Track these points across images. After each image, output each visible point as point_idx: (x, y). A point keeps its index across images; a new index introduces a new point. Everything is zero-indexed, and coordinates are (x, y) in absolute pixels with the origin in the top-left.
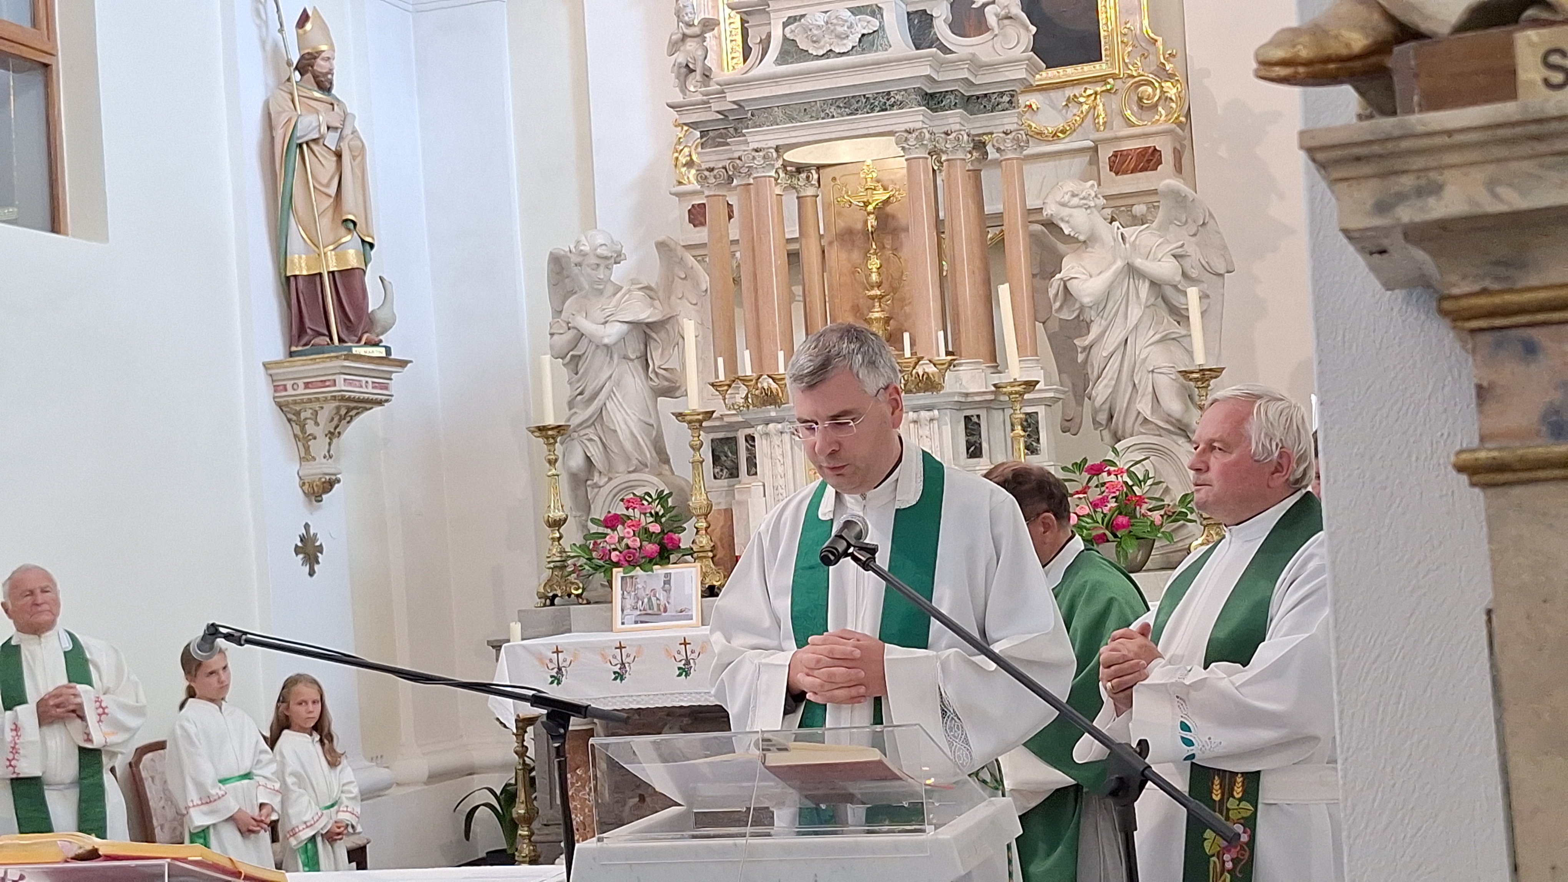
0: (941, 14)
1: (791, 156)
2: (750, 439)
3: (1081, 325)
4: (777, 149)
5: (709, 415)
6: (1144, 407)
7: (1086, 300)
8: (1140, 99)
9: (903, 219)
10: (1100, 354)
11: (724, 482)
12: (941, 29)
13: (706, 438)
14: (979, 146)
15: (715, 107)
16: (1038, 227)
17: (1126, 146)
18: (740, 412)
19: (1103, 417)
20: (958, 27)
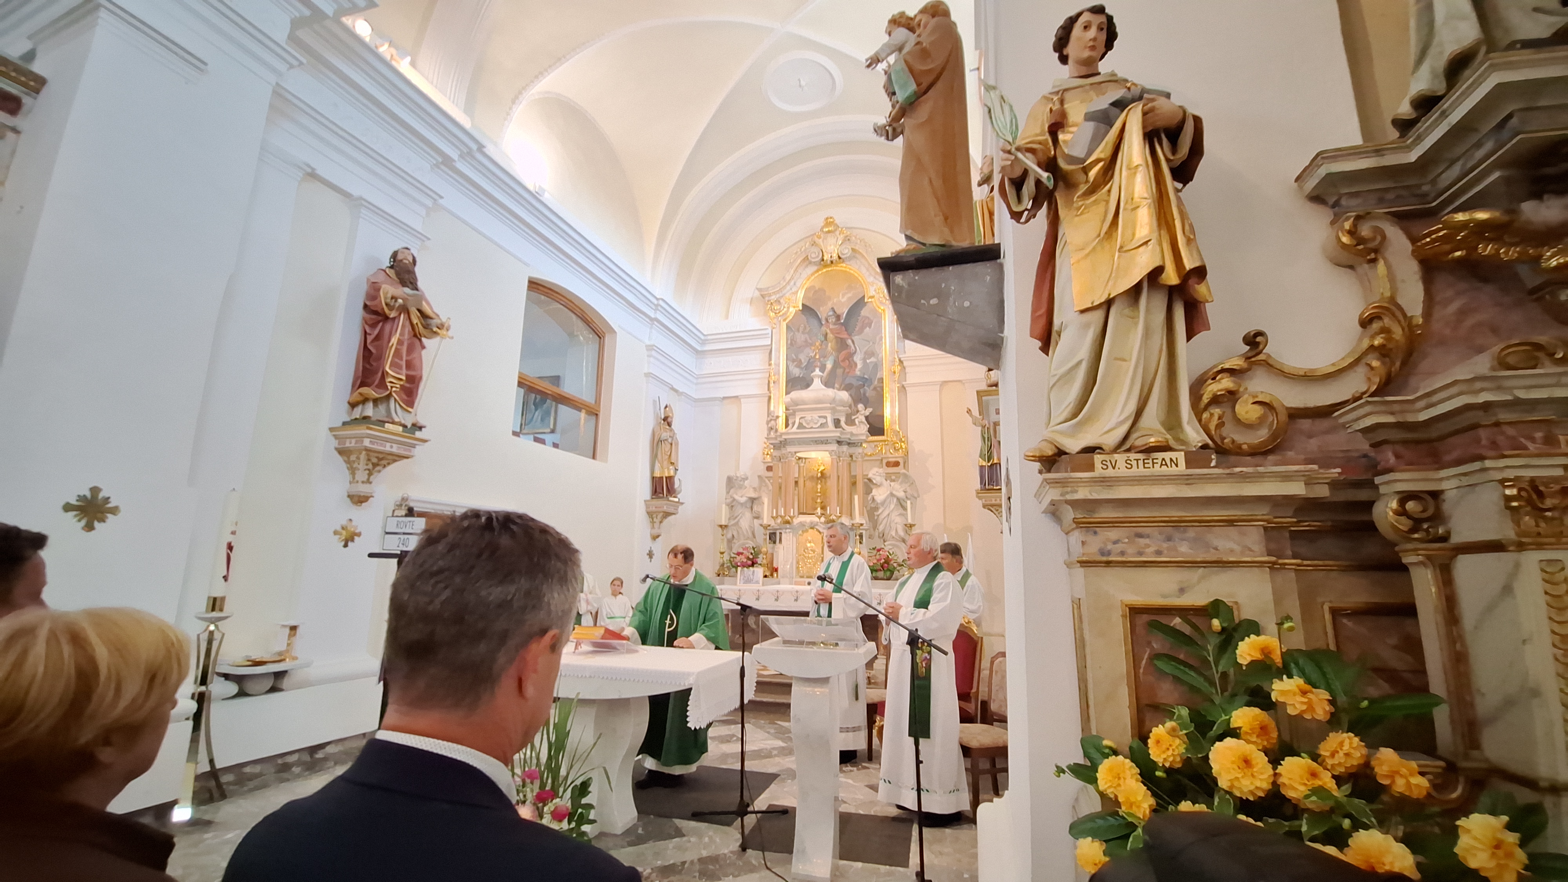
0: (843, 420)
1: (798, 455)
2: (781, 533)
3: (877, 509)
4: (795, 453)
5: (769, 526)
6: (893, 533)
7: (879, 502)
8: (895, 448)
9: (828, 475)
10: (882, 517)
11: (772, 545)
12: (843, 423)
13: (768, 532)
14: (851, 456)
15: (779, 439)
16: (866, 480)
17: (890, 460)
18: (779, 525)
19: (881, 535)
20: (846, 423)
